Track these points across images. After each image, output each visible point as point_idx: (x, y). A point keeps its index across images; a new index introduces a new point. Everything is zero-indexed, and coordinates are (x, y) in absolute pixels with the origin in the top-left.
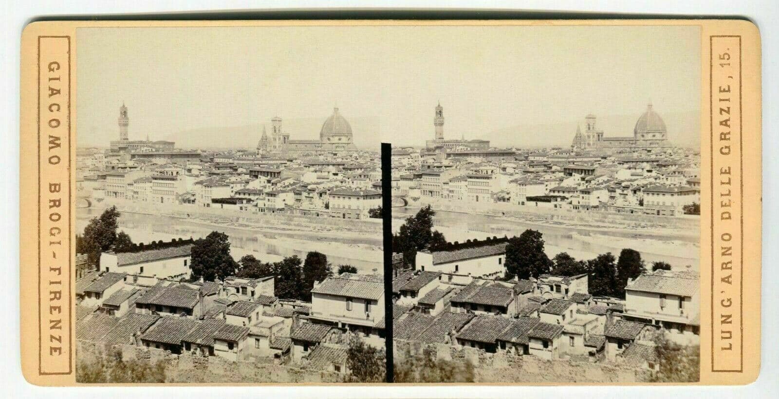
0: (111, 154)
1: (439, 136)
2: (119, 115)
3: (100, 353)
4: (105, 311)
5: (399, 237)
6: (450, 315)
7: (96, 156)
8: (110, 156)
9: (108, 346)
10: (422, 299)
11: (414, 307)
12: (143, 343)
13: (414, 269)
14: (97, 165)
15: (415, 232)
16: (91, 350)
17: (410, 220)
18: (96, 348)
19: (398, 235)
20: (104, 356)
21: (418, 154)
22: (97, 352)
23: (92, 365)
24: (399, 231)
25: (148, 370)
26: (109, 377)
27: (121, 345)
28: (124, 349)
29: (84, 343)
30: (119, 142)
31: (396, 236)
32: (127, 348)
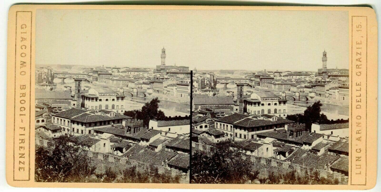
0: (156, 72)
1: (163, 64)
2: (161, 53)
3: (147, 169)
4: (150, 148)
5: (141, 112)
6: (328, 156)
7: (149, 72)
8: (318, 76)
9: (151, 166)
10: (151, 143)
11: (147, 147)
12: (331, 170)
13: (148, 128)
14: (149, 77)
15: (149, 110)
16: (142, 167)
17: (147, 104)
18: (145, 166)
19: (141, 111)
20: (149, 171)
21: (314, 75)
22: (145, 168)
23: (143, 174)
24: (141, 109)
25: (171, 179)
26: (151, 181)
27: (157, 166)
28: (159, 168)
29: (139, 163)
30: (160, 66)
31: (140, 112)
32: (160, 168)
